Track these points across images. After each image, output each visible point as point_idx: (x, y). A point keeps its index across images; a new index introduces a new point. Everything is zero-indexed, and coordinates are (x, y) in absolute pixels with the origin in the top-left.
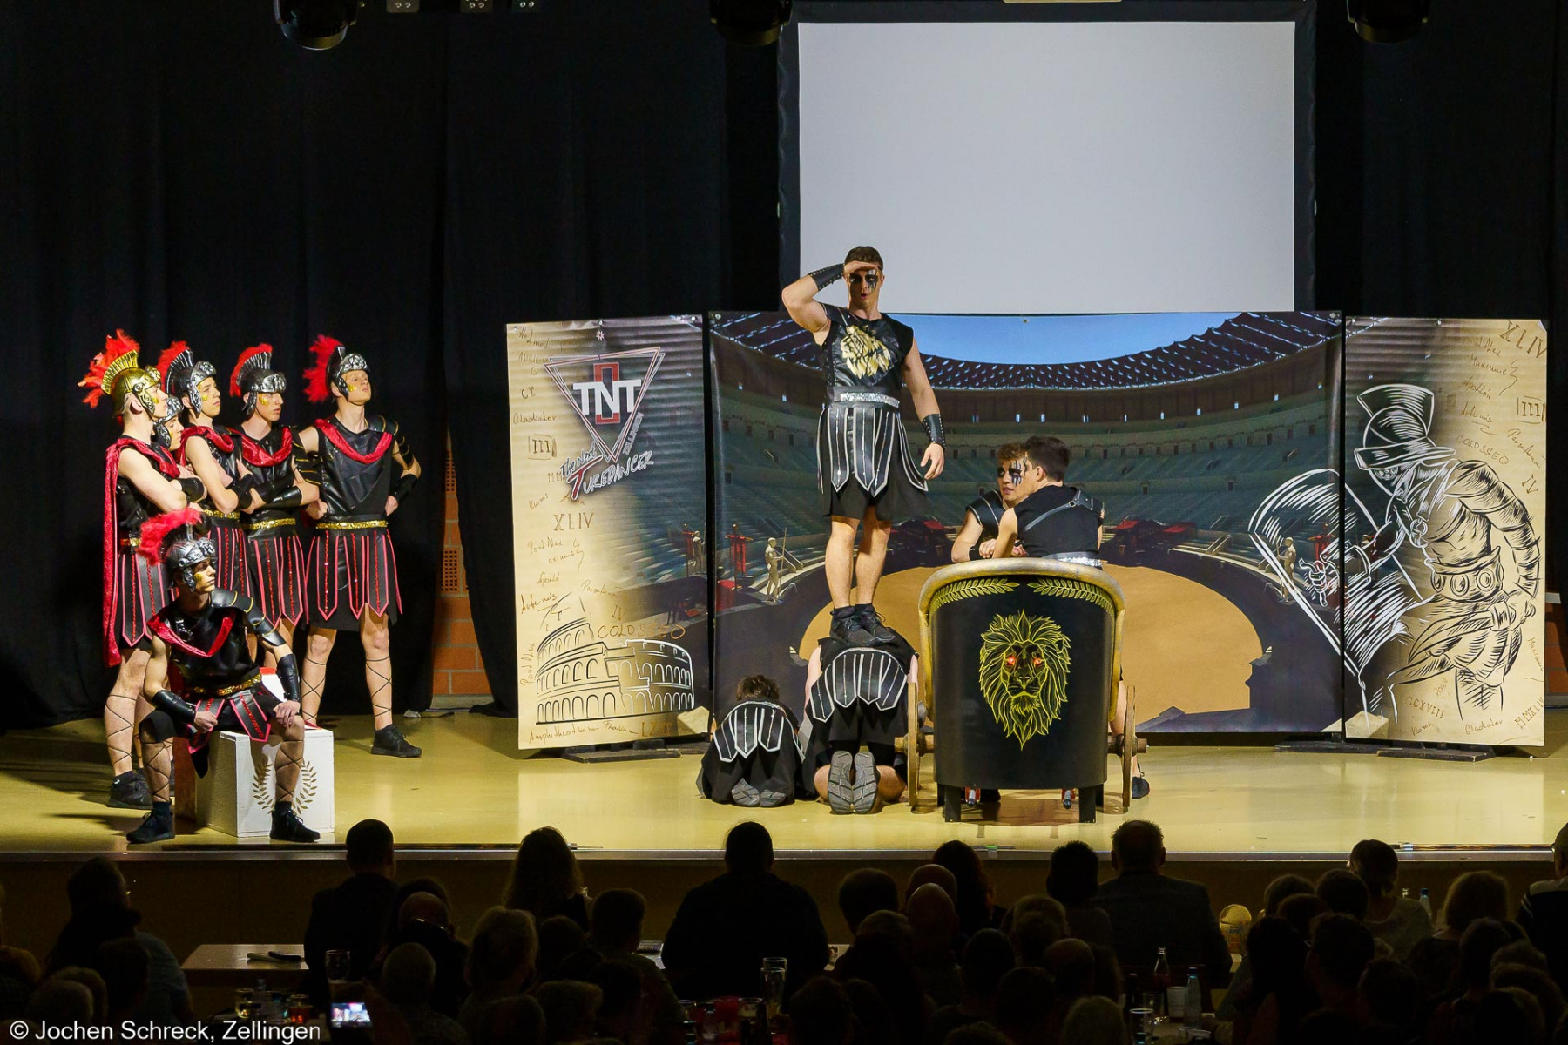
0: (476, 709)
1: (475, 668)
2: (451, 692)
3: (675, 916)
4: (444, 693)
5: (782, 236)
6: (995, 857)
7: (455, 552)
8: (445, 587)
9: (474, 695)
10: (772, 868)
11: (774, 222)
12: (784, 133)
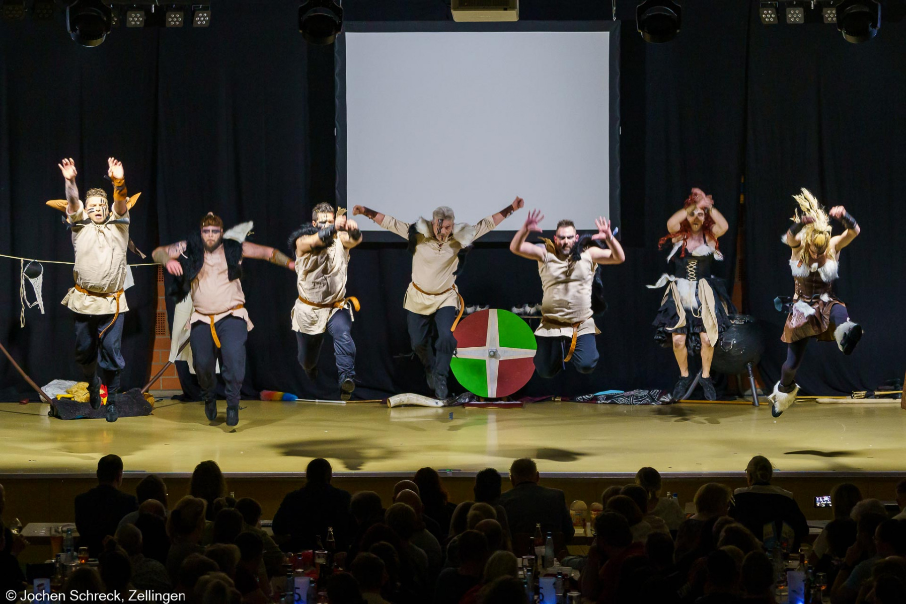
0: (175, 398)
1: (173, 375)
2: (161, 388)
3: (280, 506)
4: (158, 389)
5: (337, 145)
6: (451, 475)
7: (164, 314)
8: (158, 333)
9: (175, 390)
10: (331, 482)
11: (334, 138)
12: (338, 92)
